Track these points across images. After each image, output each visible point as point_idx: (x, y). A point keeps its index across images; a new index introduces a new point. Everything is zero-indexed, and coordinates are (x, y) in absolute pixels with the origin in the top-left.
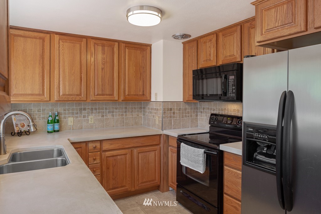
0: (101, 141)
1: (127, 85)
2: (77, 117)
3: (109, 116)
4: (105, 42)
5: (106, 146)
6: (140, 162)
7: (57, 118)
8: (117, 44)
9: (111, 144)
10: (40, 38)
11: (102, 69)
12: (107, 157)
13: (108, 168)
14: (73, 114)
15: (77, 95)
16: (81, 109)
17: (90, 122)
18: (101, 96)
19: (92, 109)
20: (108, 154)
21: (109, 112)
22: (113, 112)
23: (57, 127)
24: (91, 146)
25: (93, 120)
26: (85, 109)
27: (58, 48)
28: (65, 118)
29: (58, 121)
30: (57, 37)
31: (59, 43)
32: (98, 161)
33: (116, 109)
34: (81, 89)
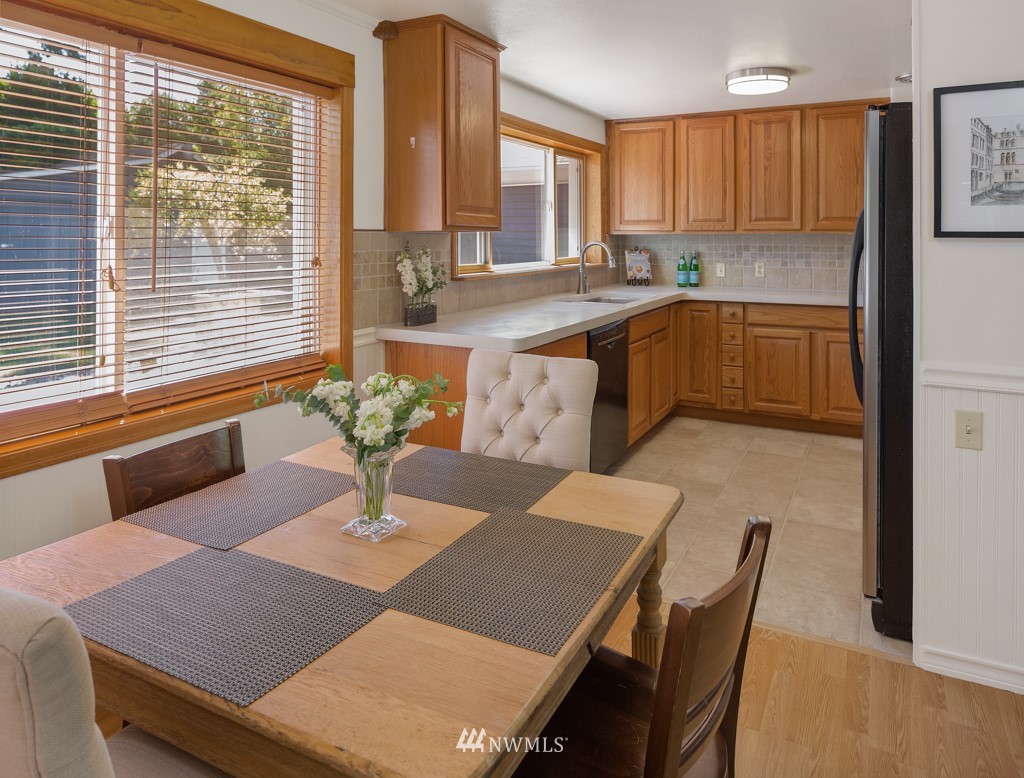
0: (744, 305)
1: (821, 198)
2: (732, 263)
3: (800, 264)
4: (771, 115)
5: (754, 316)
6: (832, 361)
7: (694, 262)
8: (797, 115)
9: (765, 314)
10: (659, 130)
11: (766, 168)
12: (756, 337)
13: (758, 359)
14: (724, 256)
15: (718, 221)
16: (739, 249)
17: (757, 274)
18: (765, 223)
19: (761, 249)
20: (758, 331)
21: (800, 256)
22: (808, 256)
23: (693, 278)
24: (726, 311)
25: (762, 270)
26: (747, 248)
27: (685, 142)
28: (710, 262)
29: (696, 268)
30: (683, 124)
31: (688, 132)
32: (739, 341)
33: (817, 249)
34: (724, 210)
